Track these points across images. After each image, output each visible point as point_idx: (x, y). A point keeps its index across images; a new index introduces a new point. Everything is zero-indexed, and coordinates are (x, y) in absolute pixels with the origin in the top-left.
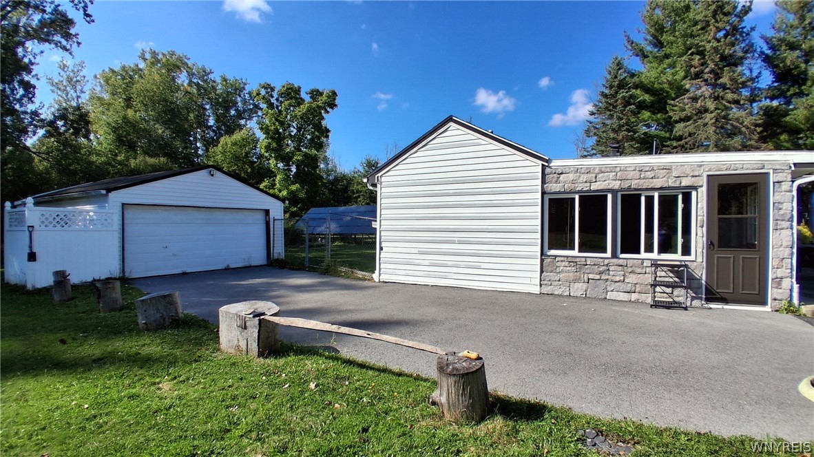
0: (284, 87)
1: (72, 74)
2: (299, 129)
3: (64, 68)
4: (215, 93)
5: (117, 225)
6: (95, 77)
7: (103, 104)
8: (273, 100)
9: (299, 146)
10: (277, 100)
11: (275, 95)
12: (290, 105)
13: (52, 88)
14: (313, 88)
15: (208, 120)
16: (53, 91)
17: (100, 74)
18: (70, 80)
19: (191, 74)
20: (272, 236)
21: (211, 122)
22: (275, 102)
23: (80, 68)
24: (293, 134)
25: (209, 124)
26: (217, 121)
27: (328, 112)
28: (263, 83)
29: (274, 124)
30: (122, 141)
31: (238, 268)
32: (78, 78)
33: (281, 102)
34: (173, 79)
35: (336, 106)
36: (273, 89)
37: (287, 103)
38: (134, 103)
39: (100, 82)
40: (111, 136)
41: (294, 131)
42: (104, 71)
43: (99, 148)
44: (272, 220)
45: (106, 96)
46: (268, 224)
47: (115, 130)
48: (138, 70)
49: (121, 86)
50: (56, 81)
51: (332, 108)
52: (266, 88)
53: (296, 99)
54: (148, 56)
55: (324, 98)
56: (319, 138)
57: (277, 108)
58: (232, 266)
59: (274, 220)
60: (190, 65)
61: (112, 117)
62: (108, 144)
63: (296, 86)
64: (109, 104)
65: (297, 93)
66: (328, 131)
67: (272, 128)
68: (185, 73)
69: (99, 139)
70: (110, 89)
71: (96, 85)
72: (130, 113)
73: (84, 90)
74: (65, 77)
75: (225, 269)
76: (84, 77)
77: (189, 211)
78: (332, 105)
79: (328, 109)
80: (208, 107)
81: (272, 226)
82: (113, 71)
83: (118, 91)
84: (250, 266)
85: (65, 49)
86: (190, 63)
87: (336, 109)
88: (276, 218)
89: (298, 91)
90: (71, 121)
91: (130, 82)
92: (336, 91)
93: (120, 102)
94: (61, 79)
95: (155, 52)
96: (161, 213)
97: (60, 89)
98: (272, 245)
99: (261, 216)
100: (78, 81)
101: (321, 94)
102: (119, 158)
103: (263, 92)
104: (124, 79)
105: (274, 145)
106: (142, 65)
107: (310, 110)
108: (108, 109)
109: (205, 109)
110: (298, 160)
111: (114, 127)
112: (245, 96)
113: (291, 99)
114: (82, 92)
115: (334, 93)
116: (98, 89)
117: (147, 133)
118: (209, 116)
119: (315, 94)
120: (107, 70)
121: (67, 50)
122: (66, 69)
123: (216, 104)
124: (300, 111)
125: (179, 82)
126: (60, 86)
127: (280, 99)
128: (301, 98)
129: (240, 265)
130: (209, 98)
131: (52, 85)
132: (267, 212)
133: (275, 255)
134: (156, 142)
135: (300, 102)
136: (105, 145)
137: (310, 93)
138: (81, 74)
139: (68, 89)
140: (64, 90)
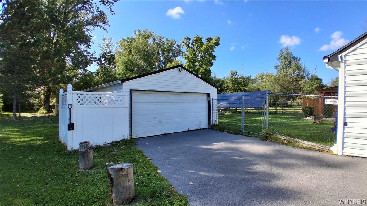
0: (195, 37)
1: (108, 43)
2: (202, 57)
3: (105, 40)
4: (164, 46)
5: (128, 105)
6: (117, 43)
7: (120, 54)
8: (190, 45)
9: (202, 65)
10: (192, 44)
11: (191, 42)
12: (198, 46)
13: (101, 49)
14: (208, 37)
15: (160, 58)
16: (101, 50)
17: (119, 42)
18: (107, 45)
19: (154, 39)
20: (211, 110)
21: (162, 59)
22: (191, 45)
23: (111, 40)
24: (199, 59)
25: (161, 60)
26: (164, 58)
27: (215, 48)
28: (185, 37)
29: (191, 55)
30: (128, 68)
31: (193, 130)
32: (111, 44)
33: (194, 45)
34: (147, 41)
35: (219, 44)
36: (190, 39)
37: (196, 45)
38: (132, 53)
39: (119, 45)
40: (124, 67)
41: (199, 58)
42: (120, 40)
43: (119, 72)
44: (211, 100)
45: (121, 51)
46: (209, 102)
47: (125, 64)
48: (133, 39)
49: (127, 46)
50: (102, 46)
51: (217, 46)
52: (187, 39)
53: (200, 42)
54: (137, 33)
55: (214, 41)
56: (211, 60)
57: (192, 48)
58: (191, 129)
59: (213, 100)
60: (154, 35)
61: (124, 59)
62: (123, 70)
63: (200, 37)
64: (123, 54)
65: (201, 40)
66: (215, 57)
67: (191, 57)
68: (152, 38)
69: (119, 69)
70: (123, 47)
71: (117, 46)
72: (131, 56)
73: (113, 49)
74: (105, 44)
75: (187, 131)
76: (113, 43)
77: (168, 94)
78: (217, 44)
79: (215, 46)
80: (160, 53)
81: (211, 104)
82: (124, 40)
83: (126, 48)
84: (200, 129)
85: (104, 29)
86: (154, 34)
87: (219, 46)
88: (214, 99)
89: (201, 39)
90: (107, 58)
91: (130, 44)
92: (220, 37)
93: (126, 52)
94: (104, 45)
95: (140, 31)
96: (153, 96)
97: (104, 49)
98: (211, 116)
99: (205, 97)
100: (110, 45)
101: (212, 40)
102: (127, 76)
103: (185, 41)
104: (128, 42)
105: (191, 65)
106: (135, 37)
107: (208, 47)
108: (122, 56)
109: (160, 54)
110: (202, 72)
111: (124, 63)
112: (175, 47)
113: (199, 43)
114: (112, 50)
115: (219, 38)
116: (118, 48)
117: (137, 65)
118: (161, 57)
119: (209, 40)
120: (121, 40)
121: (105, 29)
122: (106, 41)
123: (164, 51)
124: (203, 48)
125: (149, 43)
126: (104, 48)
127: (193, 43)
128: (203, 42)
129: (194, 129)
130: (161, 49)
131: (101, 47)
132: (209, 95)
133: (213, 122)
134: (141, 68)
135: (202, 44)
136: (121, 71)
137: (207, 40)
138: (112, 42)
139: (107, 49)
140: (105, 49)
